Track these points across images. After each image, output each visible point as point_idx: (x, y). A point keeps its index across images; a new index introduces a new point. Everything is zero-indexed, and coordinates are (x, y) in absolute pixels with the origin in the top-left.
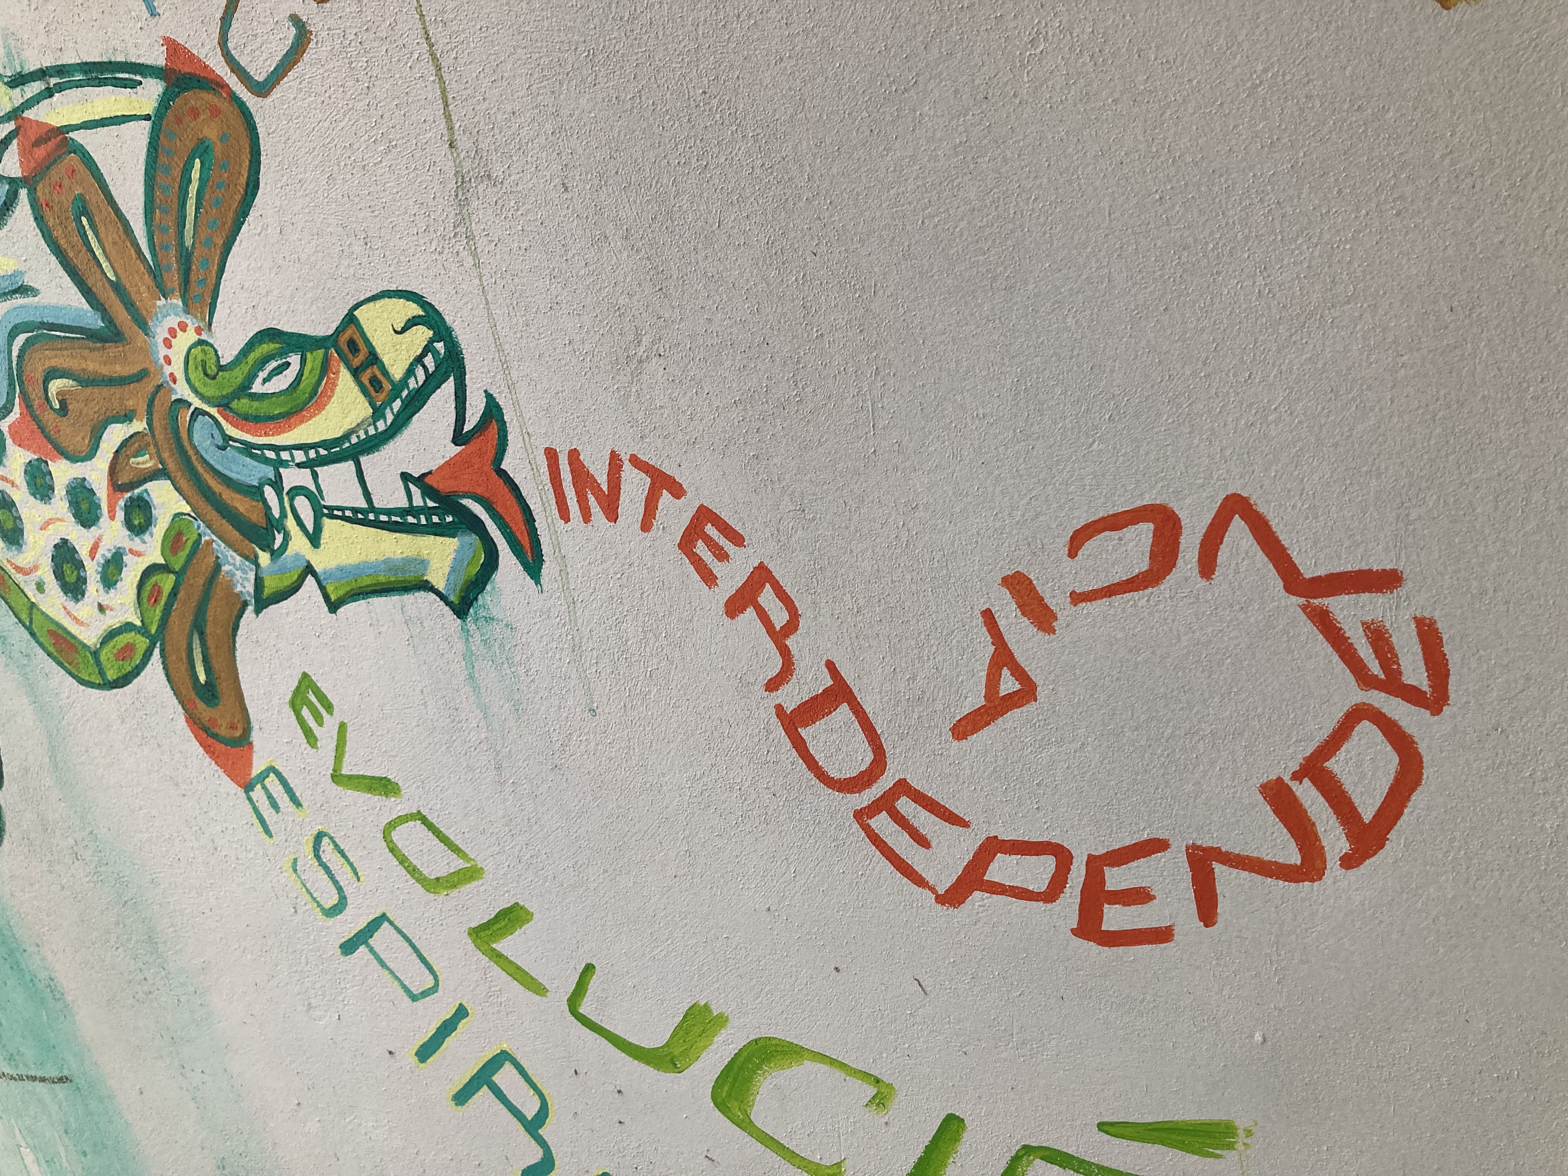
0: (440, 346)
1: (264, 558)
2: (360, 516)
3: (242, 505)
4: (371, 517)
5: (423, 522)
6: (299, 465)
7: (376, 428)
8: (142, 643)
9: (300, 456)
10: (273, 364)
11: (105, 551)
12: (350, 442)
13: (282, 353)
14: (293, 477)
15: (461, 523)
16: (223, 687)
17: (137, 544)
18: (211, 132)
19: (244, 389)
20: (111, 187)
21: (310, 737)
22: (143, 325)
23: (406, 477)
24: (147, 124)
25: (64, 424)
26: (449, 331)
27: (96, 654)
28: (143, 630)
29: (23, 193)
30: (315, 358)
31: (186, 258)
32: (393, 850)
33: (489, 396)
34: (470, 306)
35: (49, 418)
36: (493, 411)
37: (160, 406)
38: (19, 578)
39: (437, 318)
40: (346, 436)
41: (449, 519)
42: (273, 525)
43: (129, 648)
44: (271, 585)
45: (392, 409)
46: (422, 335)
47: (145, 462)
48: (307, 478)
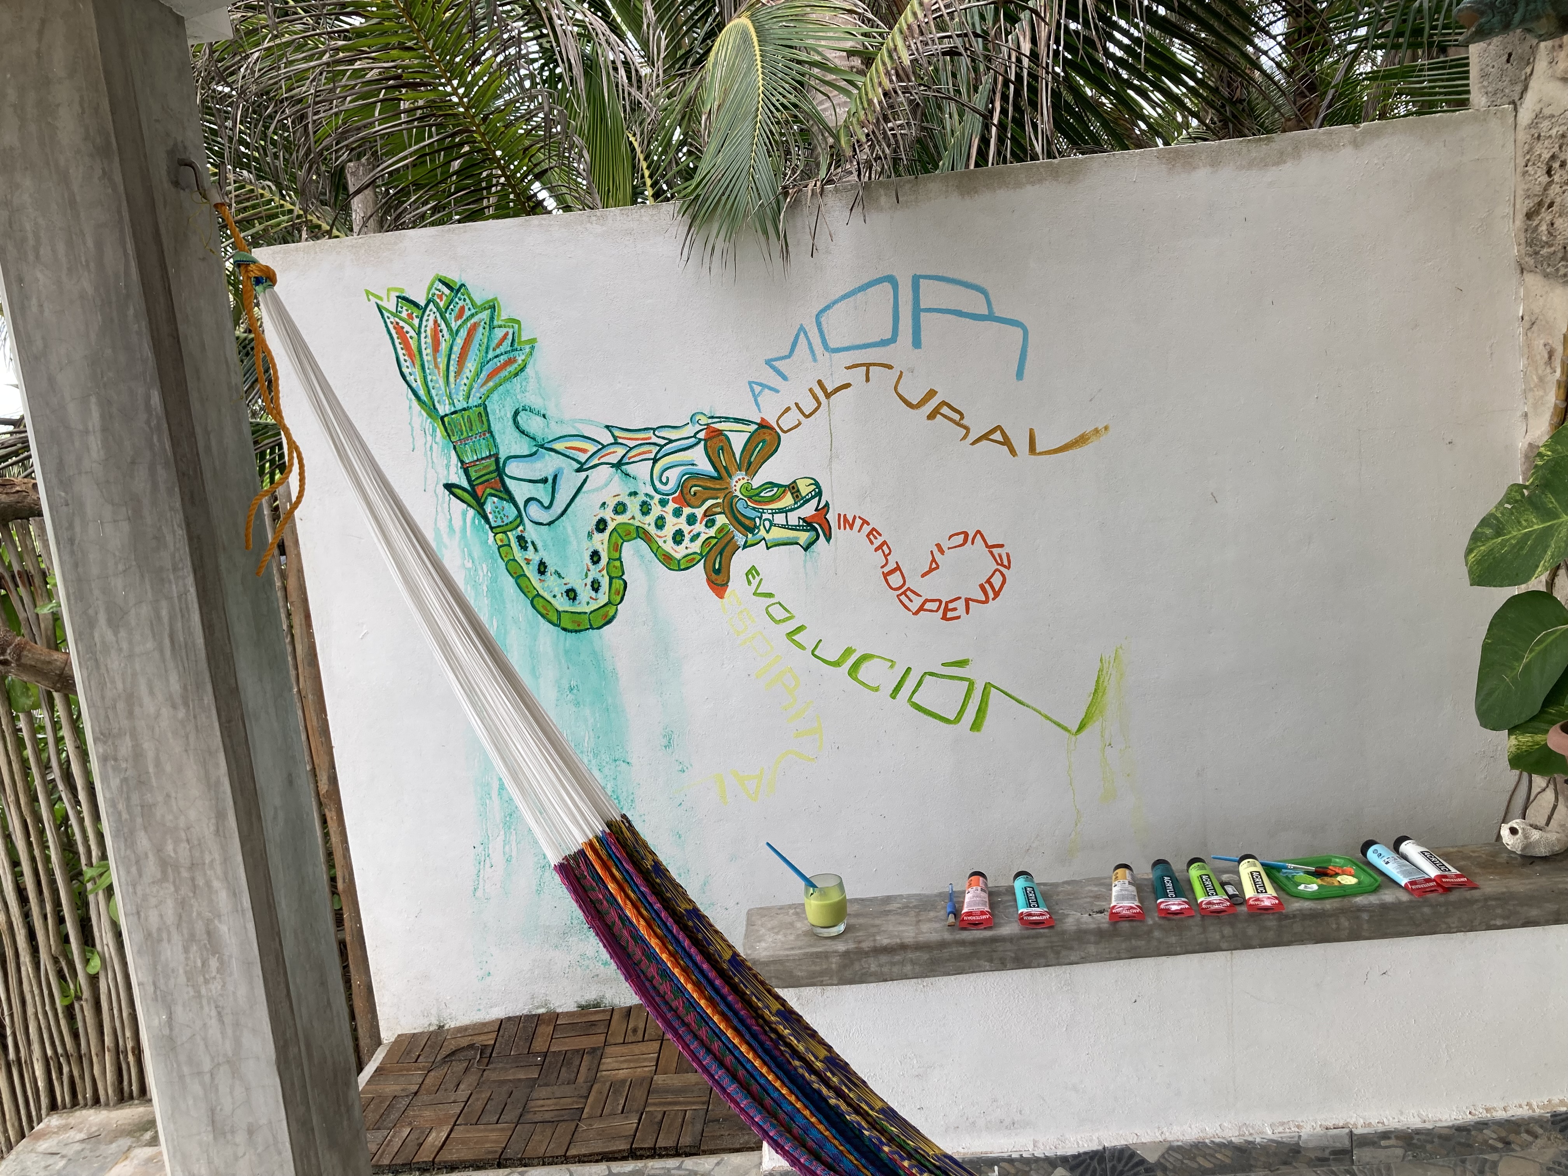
0: (817, 490)
1: (750, 536)
2: (783, 526)
3: (747, 522)
4: (787, 527)
5: (800, 528)
6: (769, 514)
7: (794, 506)
8: (699, 557)
9: (770, 511)
10: (769, 490)
11: (695, 532)
12: (786, 509)
13: (772, 488)
14: (765, 516)
15: (811, 529)
16: (723, 570)
17: (707, 530)
18: (768, 438)
19: (758, 495)
20: (732, 445)
21: (749, 583)
22: (730, 476)
23: (799, 518)
24: (749, 434)
25: (693, 499)
26: (820, 487)
27: (679, 561)
28: (701, 554)
29: (703, 443)
30: (782, 489)
31: (750, 464)
32: (768, 613)
33: (827, 501)
34: (827, 482)
35: (688, 497)
36: (827, 505)
37: (729, 496)
38: (657, 539)
39: (818, 484)
40: (785, 507)
41: (808, 528)
42: (755, 527)
43: (693, 559)
44: (749, 543)
45: (800, 502)
46: (814, 487)
47: (719, 510)
48: (770, 517)
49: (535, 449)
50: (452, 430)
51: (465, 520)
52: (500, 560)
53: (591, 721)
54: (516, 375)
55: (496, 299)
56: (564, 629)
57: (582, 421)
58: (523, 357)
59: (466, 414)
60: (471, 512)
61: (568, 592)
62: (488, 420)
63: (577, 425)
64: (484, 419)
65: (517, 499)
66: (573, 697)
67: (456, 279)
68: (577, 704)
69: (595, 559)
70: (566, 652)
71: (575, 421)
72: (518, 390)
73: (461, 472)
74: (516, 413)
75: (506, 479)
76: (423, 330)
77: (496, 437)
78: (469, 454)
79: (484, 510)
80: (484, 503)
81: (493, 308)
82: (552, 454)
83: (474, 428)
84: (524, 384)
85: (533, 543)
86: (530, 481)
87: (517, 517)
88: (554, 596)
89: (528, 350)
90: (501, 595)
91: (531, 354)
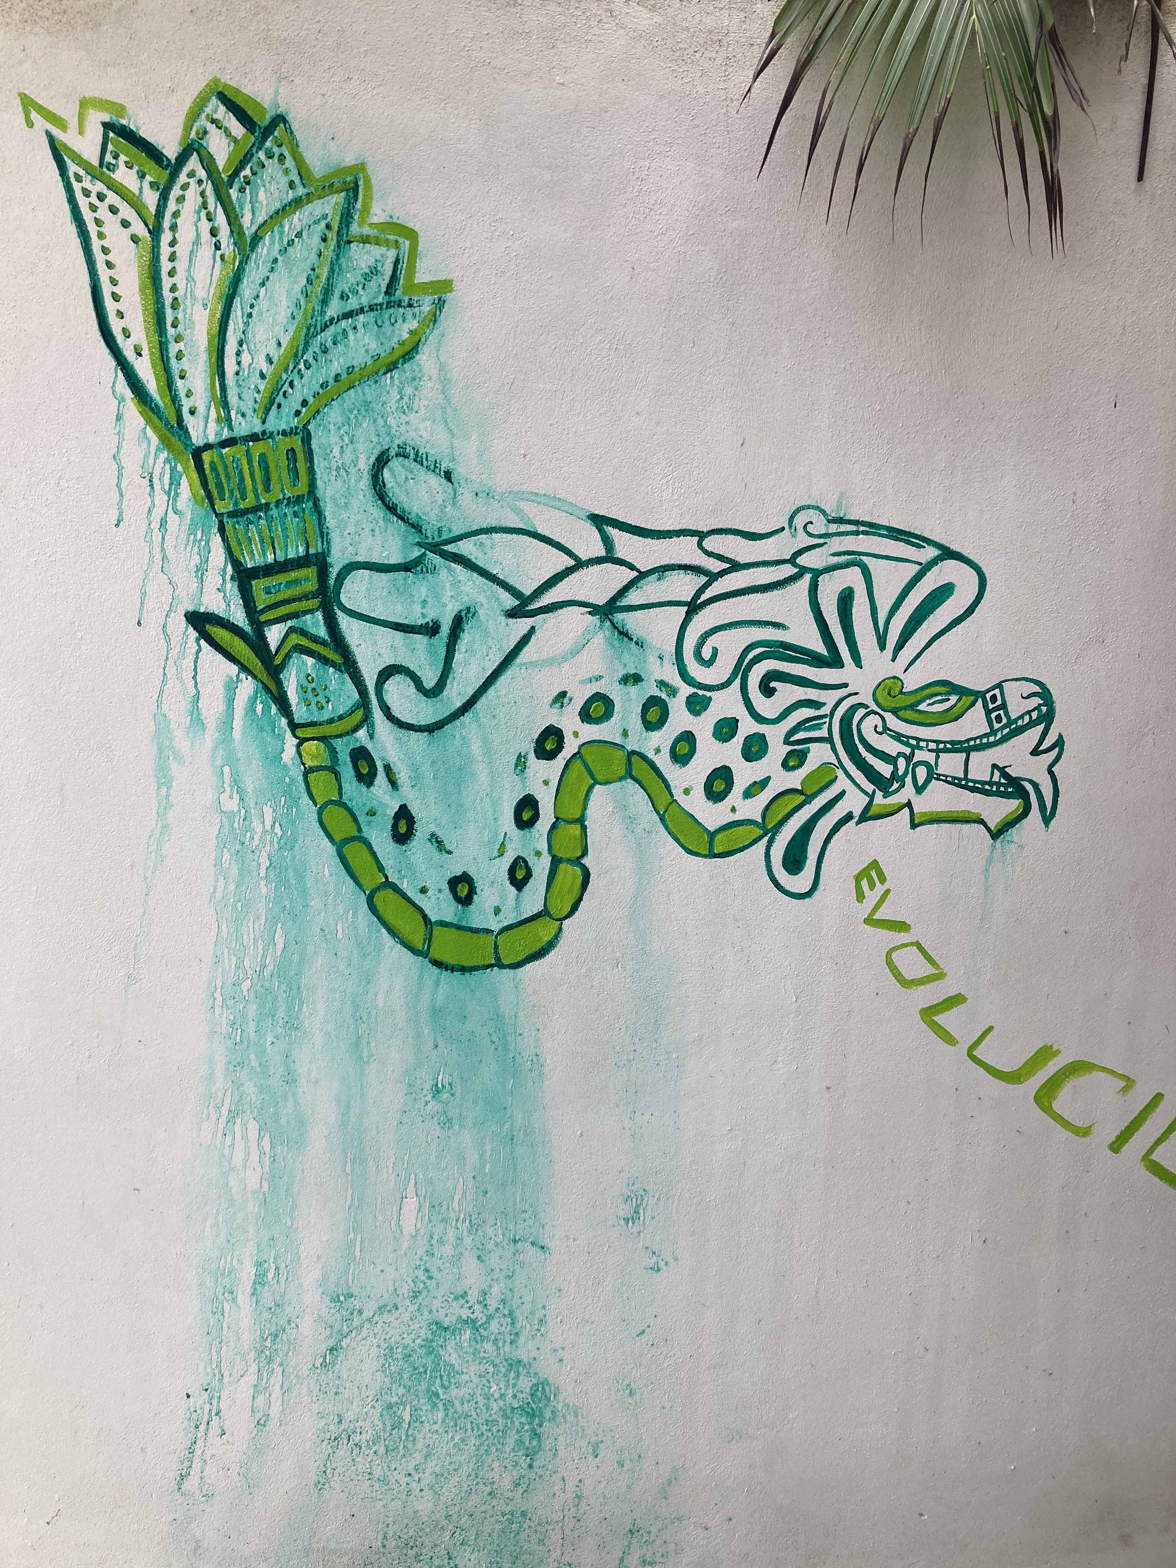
0: (1044, 709)
1: (879, 794)
2: (956, 781)
3: (877, 765)
4: (963, 783)
5: (994, 789)
6: (929, 750)
7: (988, 740)
8: (759, 832)
9: (932, 746)
10: (940, 698)
11: (757, 776)
12: (969, 743)
13: (946, 694)
14: (919, 756)
15: (1016, 792)
16: (807, 864)
17: (786, 774)
18: (957, 582)
19: (913, 706)
20: (875, 589)
22: (858, 660)
23: (994, 766)
24: (919, 567)
25: (764, 703)
26: (1053, 702)
27: (711, 836)
28: (762, 826)
29: (808, 577)
31: (906, 636)
33: (1060, 736)
34: (1069, 694)
35: (756, 696)
36: (1060, 743)
37: (846, 704)
38: (673, 784)
39: (1048, 696)
40: (968, 740)
41: (1010, 790)
42: (894, 777)
43: (744, 835)
44: (874, 811)
45: (1002, 732)
46: (1036, 701)
47: (819, 731)
48: (930, 758)
49: (416, 552)
50: (219, 486)
51: (230, 702)
52: (305, 800)
53: (473, 1158)
54: (392, 367)
55: (361, 167)
56: (437, 964)
57: (535, 497)
58: (414, 325)
59: (258, 448)
60: (247, 686)
61: (454, 883)
62: (311, 471)
63: (523, 505)
64: (301, 465)
65: (362, 664)
66: (439, 1107)
67: (266, 101)
68: (447, 1123)
69: (526, 816)
70: (436, 1012)
71: (520, 495)
72: (392, 404)
73: (232, 588)
74: (382, 461)
75: (340, 615)
76: (166, 223)
77: (328, 513)
78: (256, 547)
79: (279, 684)
80: (282, 666)
81: (353, 190)
82: (458, 568)
83: (275, 485)
84: (408, 391)
85: (388, 768)
86: (398, 627)
87: (357, 707)
88: (423, 890)
89: (426, 308)
90: (301, 878)
91: (434, 319)
